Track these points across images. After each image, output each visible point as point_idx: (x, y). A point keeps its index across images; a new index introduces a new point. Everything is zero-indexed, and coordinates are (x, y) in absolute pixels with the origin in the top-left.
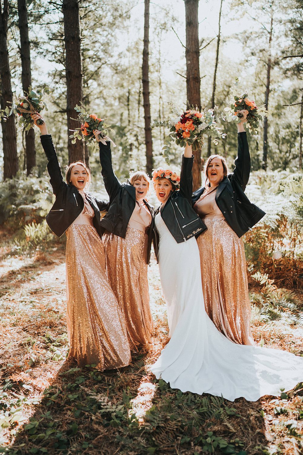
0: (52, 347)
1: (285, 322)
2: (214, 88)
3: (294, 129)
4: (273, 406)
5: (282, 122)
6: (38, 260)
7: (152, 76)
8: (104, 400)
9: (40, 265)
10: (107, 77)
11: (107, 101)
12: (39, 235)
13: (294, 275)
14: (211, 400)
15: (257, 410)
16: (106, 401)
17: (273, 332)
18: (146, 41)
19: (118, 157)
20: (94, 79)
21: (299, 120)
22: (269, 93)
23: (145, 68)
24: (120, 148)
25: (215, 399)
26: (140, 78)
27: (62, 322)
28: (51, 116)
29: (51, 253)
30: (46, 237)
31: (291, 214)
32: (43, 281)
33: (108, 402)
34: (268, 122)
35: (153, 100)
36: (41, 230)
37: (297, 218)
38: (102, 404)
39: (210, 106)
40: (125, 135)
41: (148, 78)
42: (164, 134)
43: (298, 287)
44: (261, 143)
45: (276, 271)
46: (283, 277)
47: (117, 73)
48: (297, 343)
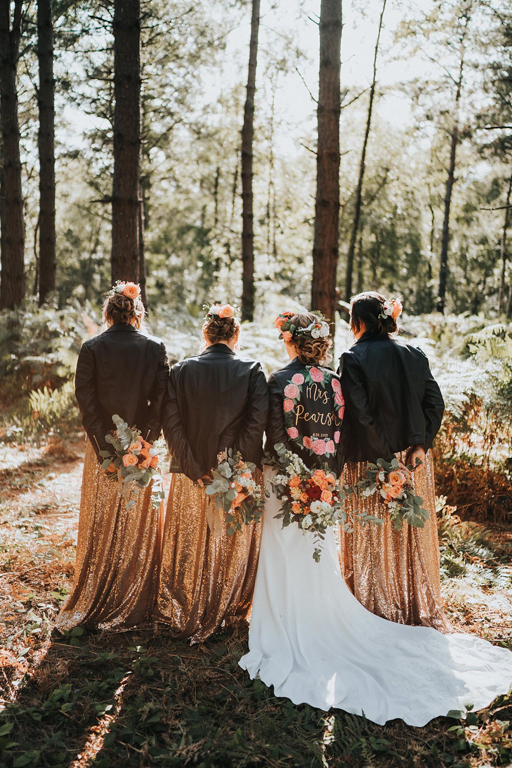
1: (472, 581)
2: (362, 172)
3: (492, 245)
5: (474, 232)
6: (51, 453)
7: (259, 147)
9: (54, 461)
10: (182, 144)
11: (181, 184)
12: (55, 410)
13: (489, 497)
14: (345, 721)
15: (425, 744)
17: (452, 600)
18: (251, 89)
19: (196, 280)
20: (161, 147)
21: (501, 231)
22: (452, 184)
23: (247, 133)
24: (200, 264)
25: (352, 720)
26: (237, 150)
28: (83, 205)
29: (74, 440)
30: (67, 413)
31: (488, 394)
32: (59, 492)
34: (450, 232)
35: (258, 186)
36: (59, 402)
37: (498, 401)
39: (354, 201)
40: (208, 243)
41: (250, 148)
42: (274, 245)
43: (495, 519)
44: (436, 266)
45: (459, 490)
46: (471, 501)
47: (199, 138)
48: (494, 621)
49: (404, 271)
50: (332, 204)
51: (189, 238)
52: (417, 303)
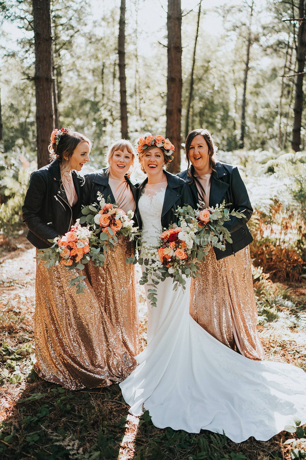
0: (9, 361)
1: (283, 324)
2: (194, 63)
3: (273, 108)
4: (289, 447)
5: (261, 100)
8: (73, 445)
9: (2, 251)
10: (80, 47)
11: (81, 74)
13: (287, 266)
14: (210, 438)
15: (269, 454)
16: (76, 446)
18: (123, 9)
19: (91, 134)
20: (67, 49)
21: (279, 100)
22: (248, 71)
23: (121, 38)
24: (94, 124)
25: (215, 438)
26: (116, 49)
27: (24, 326)
28: (20, 87)
29: (16, 237)
30: (11, 219)
31: (287, 199)
32: (5, 272)
33: (78, 450)
34: (247, 101)
35: (129, 72)
36: (5, 212)
37: (294, 204)
38: (71, 453)
39: (189, 82)
40: (98, 110)
41: (124, 48)
42: (140, 110)
43: (291, 280)
44: (239, 122)
45: (268, 262)
46: (275, 268)
47: (91, 43)
48: (302, 353)
49: (219, 126)
50: (177, 80)
51: (87, 108)
52: (227, 145)
